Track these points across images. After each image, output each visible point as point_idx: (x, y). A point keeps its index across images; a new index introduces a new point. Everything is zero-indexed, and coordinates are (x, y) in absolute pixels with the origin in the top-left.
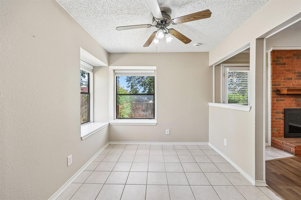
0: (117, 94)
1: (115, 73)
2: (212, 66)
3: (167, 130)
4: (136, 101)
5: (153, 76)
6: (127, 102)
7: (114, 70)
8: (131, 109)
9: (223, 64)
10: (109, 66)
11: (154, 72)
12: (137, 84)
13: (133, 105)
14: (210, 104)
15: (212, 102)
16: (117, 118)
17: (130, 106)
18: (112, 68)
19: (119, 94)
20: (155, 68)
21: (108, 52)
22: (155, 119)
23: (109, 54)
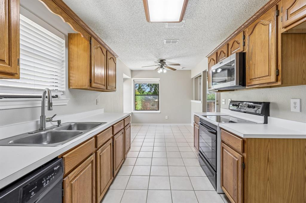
0: (135, 95)
1: (134, 82)
2: (193, 78)
3: (166, 116)
4: (145, 99)
5: (158, 83)
6: (139, 100)
7: (134, 80)
9: (200, 77)
11: (158, 81)
12: (144, 85)
14: (192, 101)
15: (193, 100)
16: (135, 110)
17: (141, 104)
18: (132, 79)
20: (159, 79)
21: (132, 70)
22: (159, 110)
23: (132, 71)
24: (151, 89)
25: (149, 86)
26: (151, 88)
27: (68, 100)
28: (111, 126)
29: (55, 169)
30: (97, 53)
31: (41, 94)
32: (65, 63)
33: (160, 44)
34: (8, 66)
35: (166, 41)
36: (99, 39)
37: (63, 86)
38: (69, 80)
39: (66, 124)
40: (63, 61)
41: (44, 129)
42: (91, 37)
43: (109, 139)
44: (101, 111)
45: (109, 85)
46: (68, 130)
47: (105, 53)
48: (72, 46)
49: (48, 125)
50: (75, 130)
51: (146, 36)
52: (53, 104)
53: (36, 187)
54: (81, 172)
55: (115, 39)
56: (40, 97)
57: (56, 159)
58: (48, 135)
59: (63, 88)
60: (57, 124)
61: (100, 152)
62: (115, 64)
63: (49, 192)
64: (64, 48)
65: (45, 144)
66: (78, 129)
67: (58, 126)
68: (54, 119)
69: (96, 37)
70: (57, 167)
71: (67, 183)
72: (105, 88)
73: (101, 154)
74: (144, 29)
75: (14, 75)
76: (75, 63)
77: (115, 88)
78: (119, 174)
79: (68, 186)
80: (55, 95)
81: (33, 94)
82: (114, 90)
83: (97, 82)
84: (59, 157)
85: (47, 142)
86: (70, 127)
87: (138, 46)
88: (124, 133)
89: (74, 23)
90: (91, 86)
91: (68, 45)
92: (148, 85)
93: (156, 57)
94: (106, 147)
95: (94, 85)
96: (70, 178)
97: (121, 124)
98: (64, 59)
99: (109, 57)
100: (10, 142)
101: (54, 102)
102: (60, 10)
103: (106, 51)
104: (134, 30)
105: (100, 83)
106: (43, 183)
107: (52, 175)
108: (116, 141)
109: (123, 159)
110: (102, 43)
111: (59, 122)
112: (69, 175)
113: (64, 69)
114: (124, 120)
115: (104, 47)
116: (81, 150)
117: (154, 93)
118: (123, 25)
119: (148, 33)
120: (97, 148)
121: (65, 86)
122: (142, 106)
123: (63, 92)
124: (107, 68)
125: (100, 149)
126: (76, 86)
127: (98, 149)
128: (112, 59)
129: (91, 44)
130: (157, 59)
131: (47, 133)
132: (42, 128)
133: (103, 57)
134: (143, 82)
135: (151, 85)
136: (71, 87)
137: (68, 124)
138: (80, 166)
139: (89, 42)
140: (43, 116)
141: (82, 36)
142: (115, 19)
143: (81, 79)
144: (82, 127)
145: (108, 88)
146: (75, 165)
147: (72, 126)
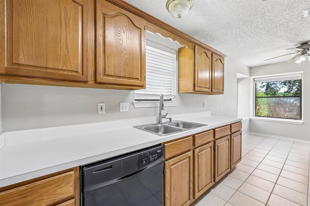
0: (256, 97)
1: (255, 81)
4: (275, 103)
5: (301, 79)
6: (264, 104)
7: (254, 79)
8: (268, 111)
10: (250, 76)
11: (301, 75)
13: (271, 107)
16: (256, 116)
17: (267, 108)
18: (252, 77)
19: (259, 97)
20: (302, 72)
21: (251, 66)
22: (301, 119)
23: (250, 68)
24: (290, 88)
25: (285, 85)
26: (290, 86)
27: (177, 103)
28: (212, 129)
29: (158, 151)
30: (201, 58)
31: (159, 98)
32: (176, 73)
33: (295, 21)
34: (140, 81)
35: (308, 11)
36: (203, 45)
37: (174, 92)
38: (179, 86)
39: (175, 121)
40: (175, 72)
41: (161, 123)
42: (195, 46)
43: (210, 142)
44: (208, 114)
45: (214, 88)
46: (176, 126)
47: (210, 56)
48: (181, 58)
49: (164, 120)
50: (181, 127)
51: (265, 20)
52: (164, 106)
53: (146, 159)
54: (179, 162)
55: (223, 38)
56: (159, 100)
57: (160, 145)
58: (162, 127)
59: (174, 93)
60: (169, 121)
61: (198, 152)
62: (223, 64)
63: (154, 166)
64: (175, 61)
65: (160, 133)
66: (184, 127)
67: (170, 122)
68: (167, 117)
69: (200, 44)
70: (160, 151)
71: (167, 166)
72: (210, 91)
73: (199, 154)
74: (260, 12)
75: (142, 87)
76: (182, 72)
77: (223, 90)
78: (223, 182)
79: (168, 169)
80: (169, 99)
81: (156, 98)
82: (221, 92)
83: (201, 86)
84: (162, 144)
85: (162, 132)
86: (178, 125)
87: (254, 36)
88: (231, 141)
89: (179, 39)
90: (194, 90)
91: (178, 58)
92: (285, 83)
93: (291, 41)
94: (205, 149)
95: (197, 89)
96: (169, 163)
97: (226, 130)
98: (175, 70)
99: (214, 59)
100: (143, 128)
101: (166, 104)
102: (170, 33)
103: (212, 54)
104: (245, 19)
105: (204, 86)
106: (150, 158)
107: (156, 155)
108: (218, 146)
109: (228, 168)
110: (207, 47)
111: (170, 119)
112: (169, 161)
113: (175, 78)
114: (231, 125)
115: (209, 50)
116: (179, 144)
117: (296, 94)
118: (229, 20)
119: (267, 14)
120: (194, 147)
121: (175, 92)
122: (270, 111)
123: (175, 96)
124: (212, 70)
125: (198, 149)
126: (183, 91)
127: (196, 148)
128: (219, 60)
129: (195, 52)
130: (294, 44)
131: (162, 126)
132: (160, 122)
133: (208, 61)
134: (269, 79)
135: (290, 82)
136: (180, 92)
137: (176, 122)
138: (178, 157)
139: (193, 51)
140: (160, 114)
141: (187, 47)
142: (219, 17)
143: (188, 84)
144: (187, 126)
145: (214, 90)
146: (174, 155)
147: (180, 124)
